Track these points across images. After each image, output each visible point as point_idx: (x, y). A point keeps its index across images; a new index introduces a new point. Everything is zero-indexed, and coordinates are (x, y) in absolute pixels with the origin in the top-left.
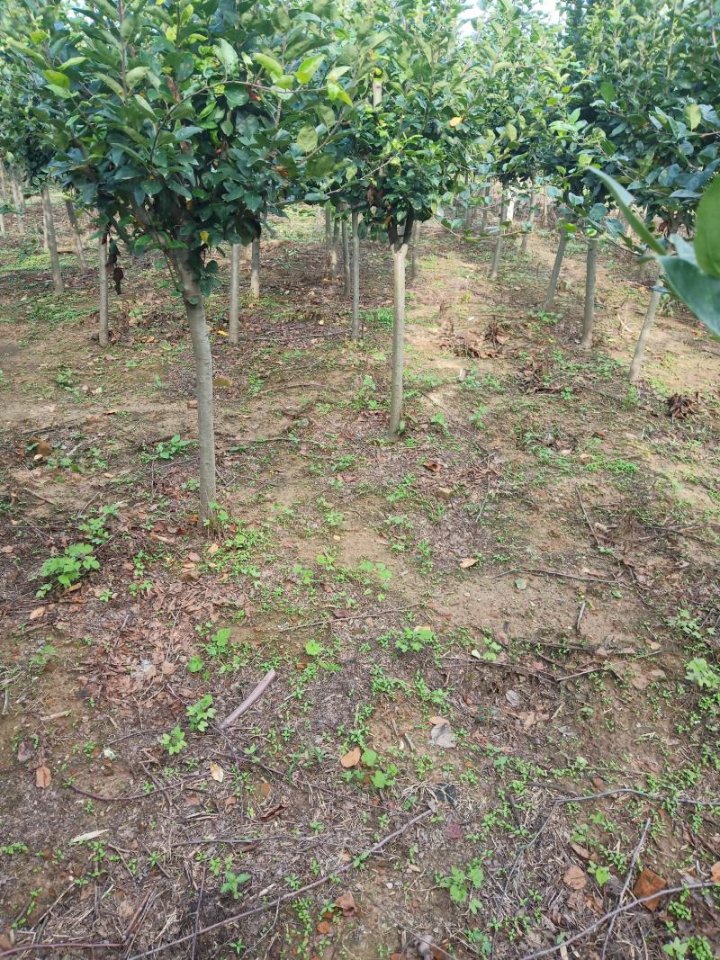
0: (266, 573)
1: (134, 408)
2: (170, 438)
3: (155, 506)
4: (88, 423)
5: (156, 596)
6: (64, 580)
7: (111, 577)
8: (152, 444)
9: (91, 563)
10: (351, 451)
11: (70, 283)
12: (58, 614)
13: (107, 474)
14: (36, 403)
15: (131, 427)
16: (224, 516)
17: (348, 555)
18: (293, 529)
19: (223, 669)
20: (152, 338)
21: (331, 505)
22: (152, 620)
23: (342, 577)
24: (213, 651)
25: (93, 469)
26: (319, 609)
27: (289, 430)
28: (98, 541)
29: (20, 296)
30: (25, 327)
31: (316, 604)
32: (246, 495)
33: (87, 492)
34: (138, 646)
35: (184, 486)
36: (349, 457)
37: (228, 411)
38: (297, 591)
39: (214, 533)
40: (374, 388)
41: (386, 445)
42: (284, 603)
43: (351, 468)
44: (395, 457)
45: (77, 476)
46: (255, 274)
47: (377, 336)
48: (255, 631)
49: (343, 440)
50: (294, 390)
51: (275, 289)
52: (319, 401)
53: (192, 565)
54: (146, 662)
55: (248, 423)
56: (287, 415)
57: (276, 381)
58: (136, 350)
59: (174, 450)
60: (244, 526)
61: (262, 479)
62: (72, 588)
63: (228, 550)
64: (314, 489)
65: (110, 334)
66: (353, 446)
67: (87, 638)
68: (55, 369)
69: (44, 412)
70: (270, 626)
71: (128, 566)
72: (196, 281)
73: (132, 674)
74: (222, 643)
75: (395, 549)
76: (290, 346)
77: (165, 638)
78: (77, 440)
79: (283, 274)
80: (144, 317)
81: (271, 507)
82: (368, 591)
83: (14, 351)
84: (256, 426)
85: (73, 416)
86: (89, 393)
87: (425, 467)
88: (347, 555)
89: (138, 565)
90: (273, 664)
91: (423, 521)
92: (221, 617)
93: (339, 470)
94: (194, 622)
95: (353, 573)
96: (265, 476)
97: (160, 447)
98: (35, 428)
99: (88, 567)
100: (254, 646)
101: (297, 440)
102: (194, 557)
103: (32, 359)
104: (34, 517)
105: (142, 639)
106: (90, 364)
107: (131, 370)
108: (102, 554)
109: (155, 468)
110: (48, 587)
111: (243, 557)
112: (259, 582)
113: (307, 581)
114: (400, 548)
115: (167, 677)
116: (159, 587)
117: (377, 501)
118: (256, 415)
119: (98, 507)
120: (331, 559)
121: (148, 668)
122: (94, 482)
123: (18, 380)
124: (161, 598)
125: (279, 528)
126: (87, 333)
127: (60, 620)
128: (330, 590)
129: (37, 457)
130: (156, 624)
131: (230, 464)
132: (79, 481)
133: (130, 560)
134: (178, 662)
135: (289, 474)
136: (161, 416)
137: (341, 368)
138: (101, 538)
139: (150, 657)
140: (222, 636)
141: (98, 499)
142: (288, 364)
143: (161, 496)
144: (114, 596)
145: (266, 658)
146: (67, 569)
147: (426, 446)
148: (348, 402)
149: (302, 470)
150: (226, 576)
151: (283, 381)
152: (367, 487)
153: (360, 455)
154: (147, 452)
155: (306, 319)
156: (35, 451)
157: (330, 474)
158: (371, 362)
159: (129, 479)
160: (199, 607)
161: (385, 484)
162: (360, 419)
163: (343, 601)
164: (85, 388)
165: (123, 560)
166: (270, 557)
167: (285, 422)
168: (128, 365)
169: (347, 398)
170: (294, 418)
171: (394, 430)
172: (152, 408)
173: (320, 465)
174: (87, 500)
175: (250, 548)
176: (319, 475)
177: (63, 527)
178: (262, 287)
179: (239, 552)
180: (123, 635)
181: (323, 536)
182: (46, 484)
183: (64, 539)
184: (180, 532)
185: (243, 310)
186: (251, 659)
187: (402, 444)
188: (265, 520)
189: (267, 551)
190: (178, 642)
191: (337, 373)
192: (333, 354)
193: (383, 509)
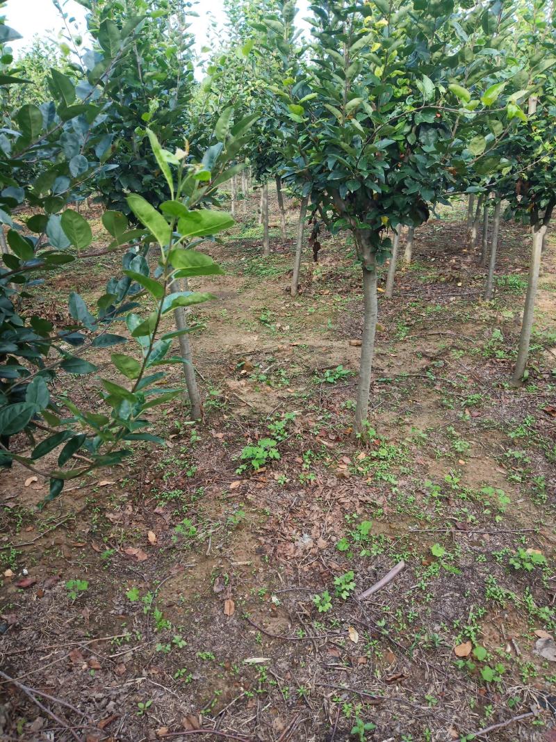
0: (401, 482)
1: (310, 343)
2: (335, 367)
3: (320, 417)
4: (279, 351)
5: (317, 486)
6: (255, 464)
7: (287, 467)
8: (322, 371)
9: (275, 453)
10: (478, 391)
11: (274, 249)
12: (249, 488)
13: (289, 389)
14: (246, 334)
15: (308, 356)
16: (372, 432)
17: (471, 478)
18: (425, 449)
19: (363, 553)
20: (327, 292)
21: (458, 434)
22: (313, 504)
23: (465, 496)
24: (357, 538)
25: (280, 385)
26: (443, 519)
27: (427, 369)
28: (279, 438)
29: (240, 257)
30: (242, 279)
31: (441, 514)
32: (389, 417)
33: (274, 401)
34: (302, 522)
35: (343, 404)
36: (476, 396)
37: (379, 349)
38: (426, 501)
39: (363, 443)
40: (502, 339)
41: (509, 389)
42: (415, 509)
43: (477, 405)
44: (517, 400)
45: (269, 388)
46: (409, 245)
47: (506, 297)
48: (390, 527)
49: (472, 381)
50: (433, 337)
51: (424, 257)
52: (454, 347)
53: (345, 467)
54: (306, 535)
55: (393, 361)
56: (426, 357)
57: (420, 329)
58: (315, 299)
59: (337, 376)
60: (386, 441)
61: (402, 406)
62: (259, 470)
63: (373, 459)
64: (445, 419)
65: (299, 287)
66: (481, 387)
67: (267, 509)
68: (260, 311)
69: (250, 341)
70: (402, 525)
71: (299, 460)
72: (373, 253)
73: (296, 543)
74: (364, 532)
75: (513, 479)
76: (433, 302)
77: (321, 520)
78: (270, 363)
79: (431, 245)
80: (323, 275)
81: (409, 429)
82: (487, 512)
83: (234, 296)
84: (401, 363)
85: (269, 345)
86: (280, 329)
87: (544, 411)
88: (469, 478)
89: (307, 461)
90: (403, 557)
91: (540, 459)
92: (365, 511)
93: (467, 406)
94: (344, 511)
95: (475, 494)
96: (405, 404)
97: (327, 374)
98: (243, 351)
99: (272, 457)
100: (389, 539)
101: (433, 378)
102: (347, 460)
103: (246, 302)
104: (238, 415)
105: (305, 518)
106: (283, 308)
107: (311, 314)
108: (282, 448)
109: (323, 388)
110: (244, 467)
111: (385, 467)
112: (396, 489)
113: (436, 494)
114: (518, 478)
115: (321, 550)
116: (320, 479)
117: (500, 436)
118: (402, 354)
119: (281, 413)
120: (456, 480)
121: (307, 541)
122: (280, 394)
123: (235, 317)
124: (321, 488)
125: (414, 448)
126: (283, 285)
127: (250, 493)
128: (453, 504)
129: (243, 372)
130: (316, 508)
131: (378, 391)
132: (269, 392)
133: (300, 455)
134: (329, 540)
135: (425, 404)
136: (329, 350)
137: (475, 322)
138: (282, 436)
139: (309, 533)
140: (365, 526)
141: (281, 407)
142: (430, 316)
143: (325, 410)
144: (288, 481)
145: (398, 551)
146: (258, 456)
147: (547, 393)
148: (478, 350)
149: (436, 403)
150: (370, 479)
151: (425, 329)
152: (491, 423)
153: (486, 394)
154: (318, 376)
155: (447, 281)
156: (242, 367)
157: (459, 408)
158: (501, 318)
159: (304, 395)
160: (349, 501)
161: (506, 421)
162: (488, 365)
163: (465, 516)
164: (278, 325)
165: (296, 455)
166: (405, 470)
167: (424, 362)
168: (309, 310)
169: (478, 347)
170: (432, 359)
171: (518, 377)
172: (323, 343)
173: (451, 401)
174: (274, 407)
175: (389, 460)
176: (449, 408)
177: (256, 424)
178: (413, 255)
179: (382, 462)
180: (291, 512)
181: (449, 459)
182: (248, 392)
183: (257, 432)
184: (337, 440)
185: (397, 273)
186: (385, 549)
187: (524, 389)
188: (403, 439)
189: (404, 464)
190: (331, 525)
191: (470, 325)
192: (468, 310)
193: (504, 444)
